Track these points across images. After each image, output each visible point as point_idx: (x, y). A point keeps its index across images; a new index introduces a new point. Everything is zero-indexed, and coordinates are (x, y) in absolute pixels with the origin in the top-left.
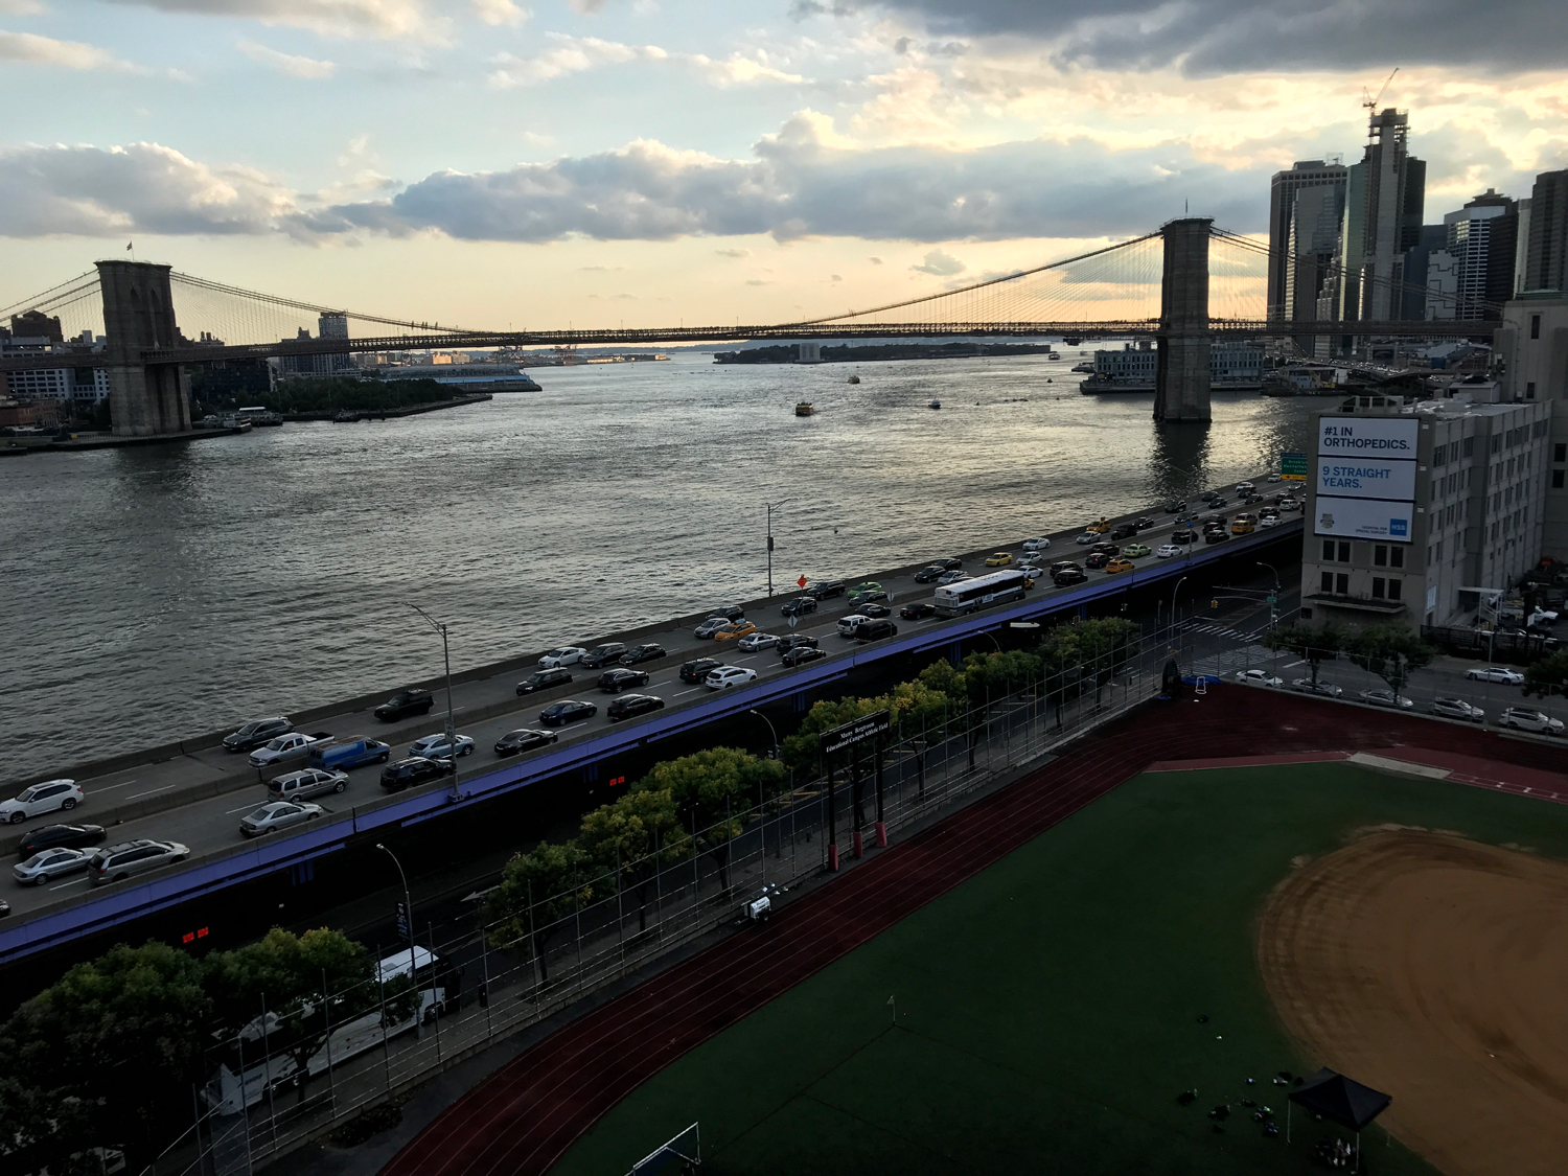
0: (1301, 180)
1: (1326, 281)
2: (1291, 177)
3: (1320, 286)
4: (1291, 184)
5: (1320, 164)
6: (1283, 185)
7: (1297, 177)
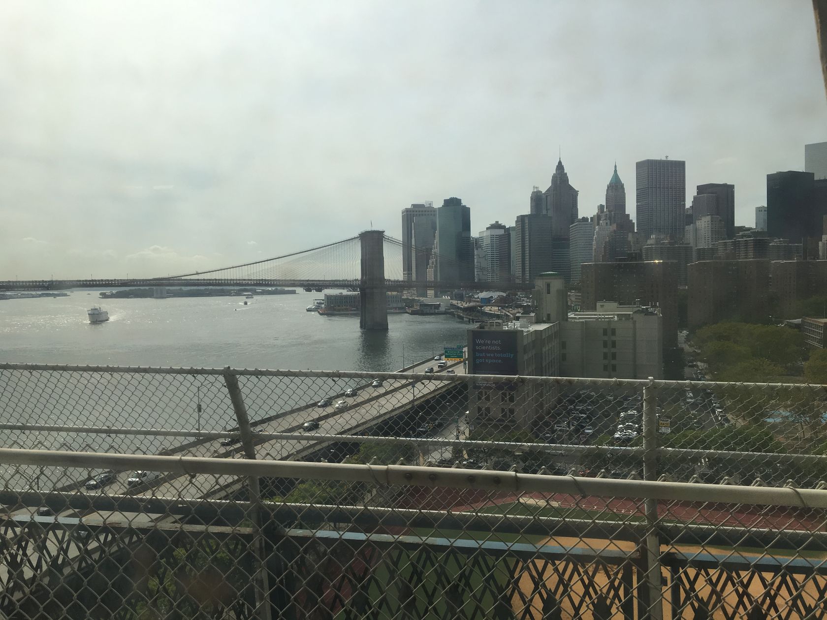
0: (415, 213)
1: (430, 262)
2: (410, 211)
3: (428, 264)
4: (411, 214)
5: (422, 206)
6: (407, 215)
7: (413, 211)
